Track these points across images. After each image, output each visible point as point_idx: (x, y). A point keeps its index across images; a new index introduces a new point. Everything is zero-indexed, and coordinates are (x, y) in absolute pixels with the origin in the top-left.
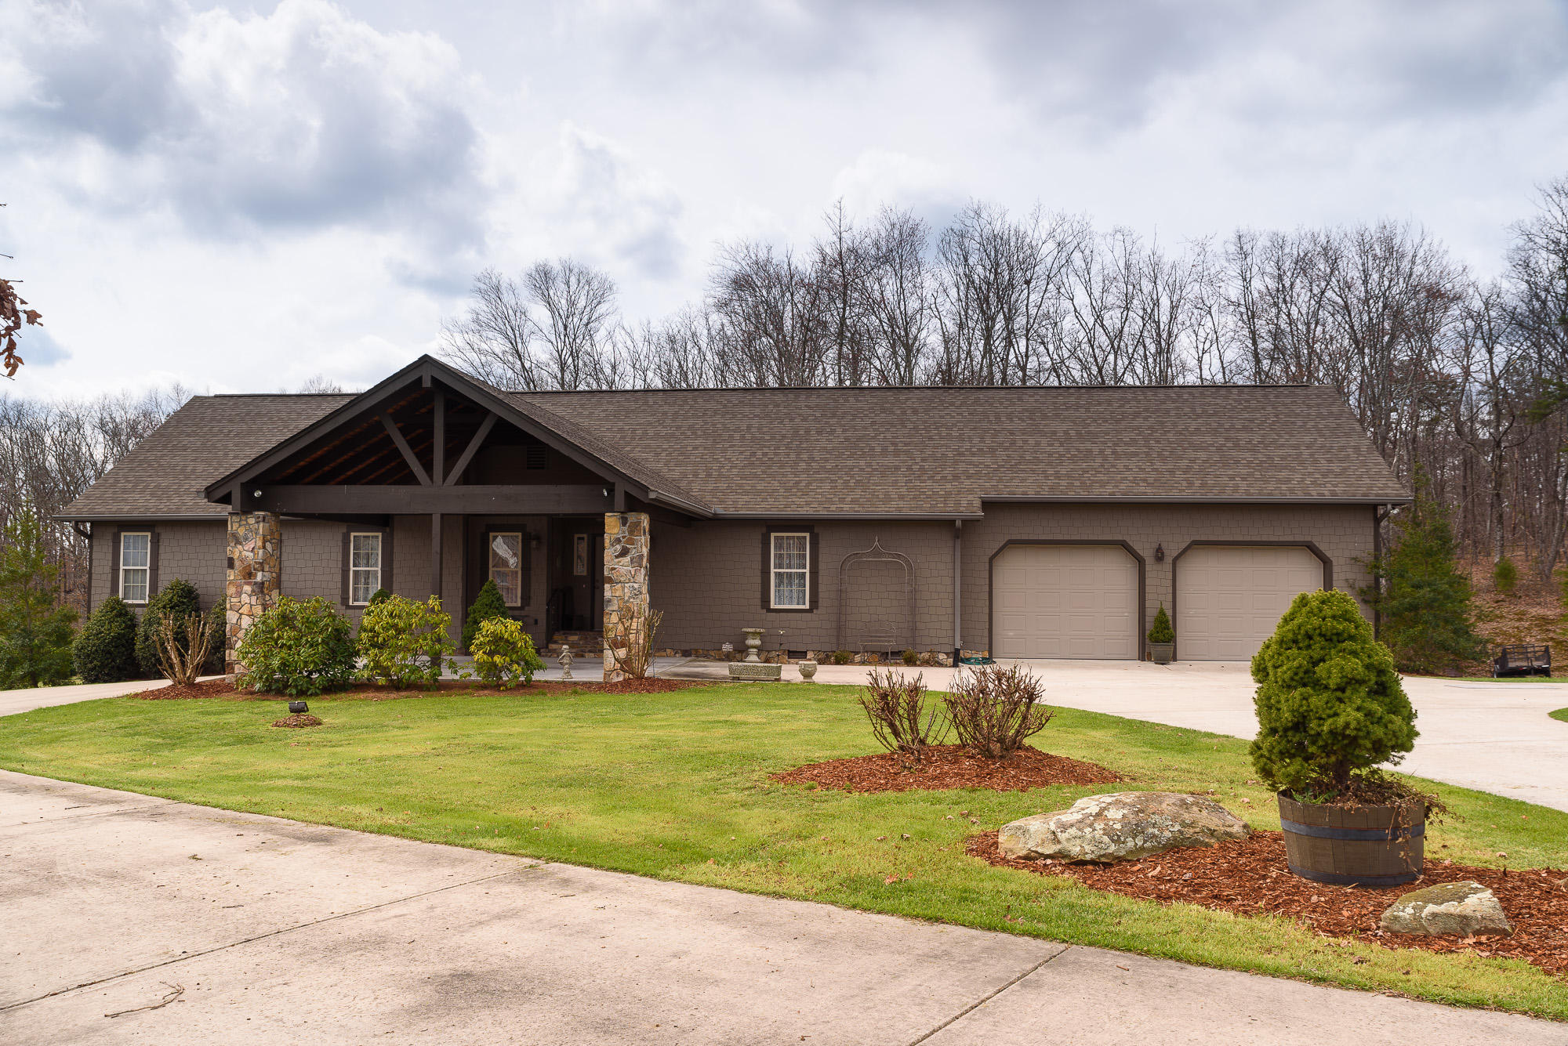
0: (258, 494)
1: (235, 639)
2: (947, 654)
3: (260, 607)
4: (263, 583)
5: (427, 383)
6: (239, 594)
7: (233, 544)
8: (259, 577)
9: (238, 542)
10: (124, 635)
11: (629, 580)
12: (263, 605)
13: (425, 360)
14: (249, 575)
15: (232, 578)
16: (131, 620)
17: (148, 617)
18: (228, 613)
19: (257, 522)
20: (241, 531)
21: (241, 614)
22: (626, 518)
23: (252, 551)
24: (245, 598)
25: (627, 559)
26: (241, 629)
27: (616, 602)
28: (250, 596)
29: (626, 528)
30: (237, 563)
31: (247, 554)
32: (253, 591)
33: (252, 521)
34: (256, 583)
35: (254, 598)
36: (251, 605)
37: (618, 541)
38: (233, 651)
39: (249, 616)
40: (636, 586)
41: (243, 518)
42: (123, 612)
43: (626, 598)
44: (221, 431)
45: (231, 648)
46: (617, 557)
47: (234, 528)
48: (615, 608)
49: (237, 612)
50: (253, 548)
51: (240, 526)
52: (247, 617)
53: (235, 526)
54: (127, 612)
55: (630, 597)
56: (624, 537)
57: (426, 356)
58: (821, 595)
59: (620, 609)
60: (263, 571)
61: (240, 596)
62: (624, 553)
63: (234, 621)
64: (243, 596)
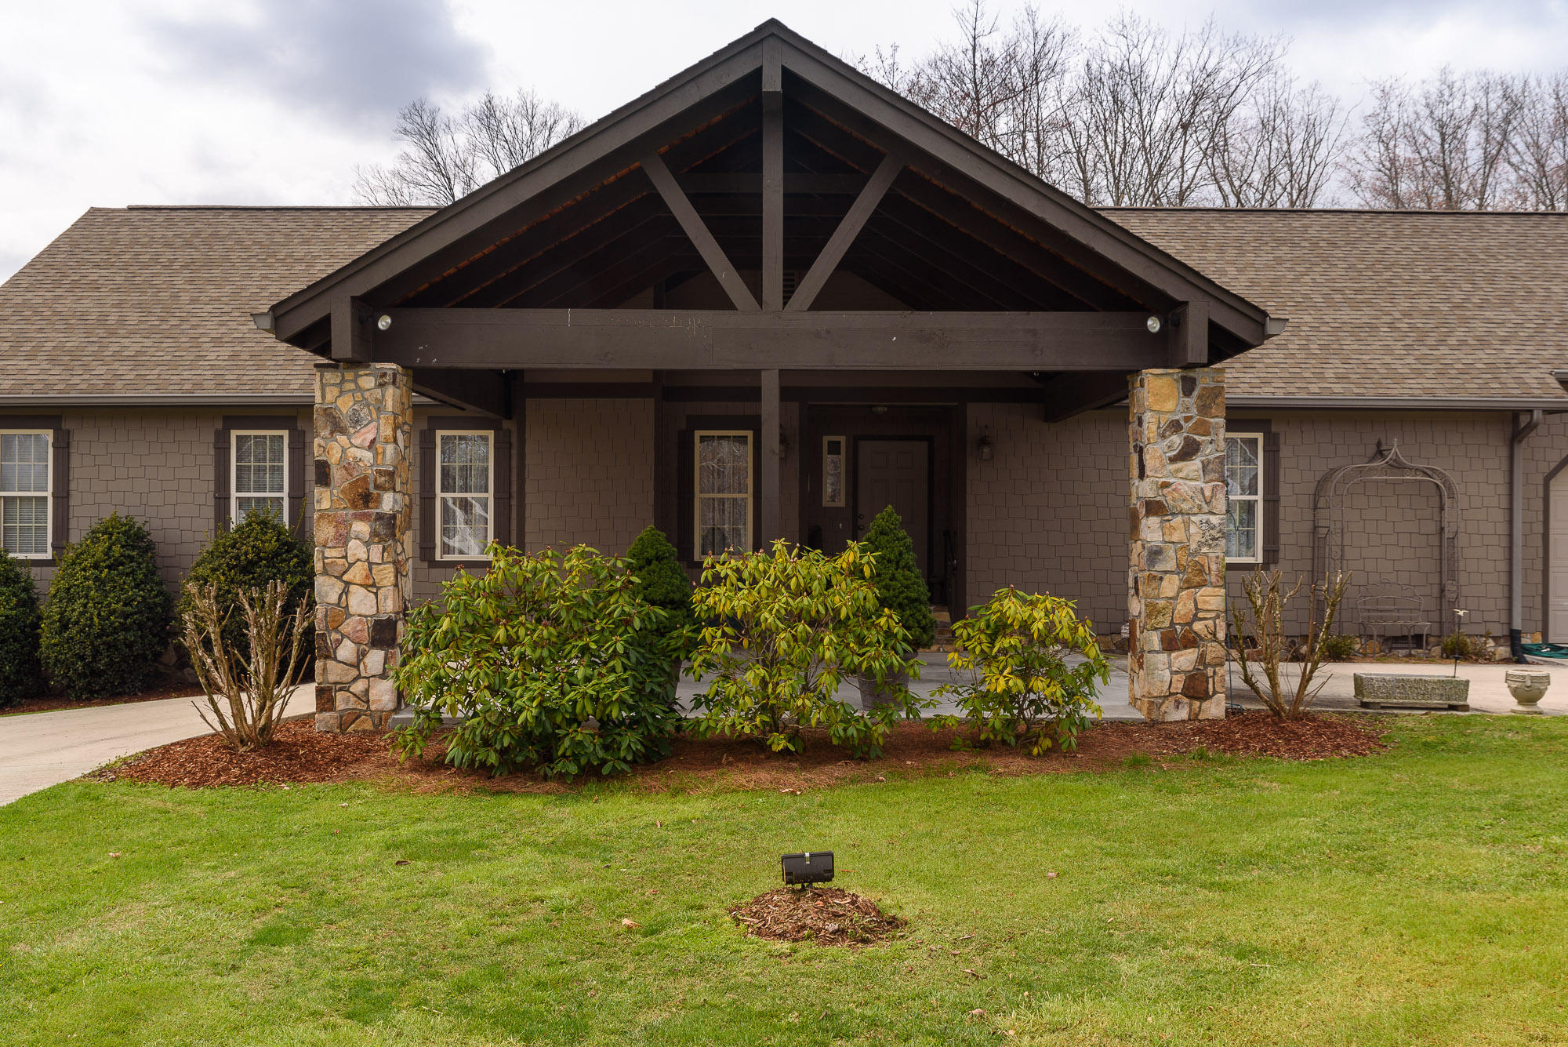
0: (384, 323)
1: (334, 636)
2: (1495, 639)
3: (390, 568)
4: (394, 517)
5: (772, 83)
6: (343, 540)
7: (325, 433)
8: (388, 503)
9: (338, 428)
10: (16, 619)
11: (1200, 507)
12: (394, 563)
13: (772, 32)
14: (363, 498)
15: (326, 505)
16: (25, 590)
17: (64, 585)
18: (319, 581)
19: (381, 385)
20: (345, 405)
21: (348, 584)
22: (1193, 381)
23: (370, 448)
24: (356, 549)
25: (1195, 465)
26: (349, 615)
27: (1172, 553)
28: (367, 544)
29: (1191, 401)
30: (336, 474)
31: (359, 453)
32: (374, 533)
33: (368, 382)
34: (380, 517)
35: (376, 552)
36: (370, 564)
37: (1176, 426)
38: (330, 664)
39: (365, 586)
40: (1215, 520)
41: (349, 375)
42: (12, 575)
43: (1193, 546)
44: (155, 261)
45: (327, 657)
46: (1173, 460)
47: (329, 397)
48: (1171, 565)
49: (340, 578)
50: (373, 442)
51: (342, 393)
52: (363, 590)
53: (331, 394)
54: (17, 576)
55: (1200, 545)
56: (1187, 419)
57: (773, 22)
58: (1283, 539)
59: (1180, 569)
60: (394, 491)
61: (345, 544)
62: (1189, 451)
63: (333, 598)
64: (352, 543)
